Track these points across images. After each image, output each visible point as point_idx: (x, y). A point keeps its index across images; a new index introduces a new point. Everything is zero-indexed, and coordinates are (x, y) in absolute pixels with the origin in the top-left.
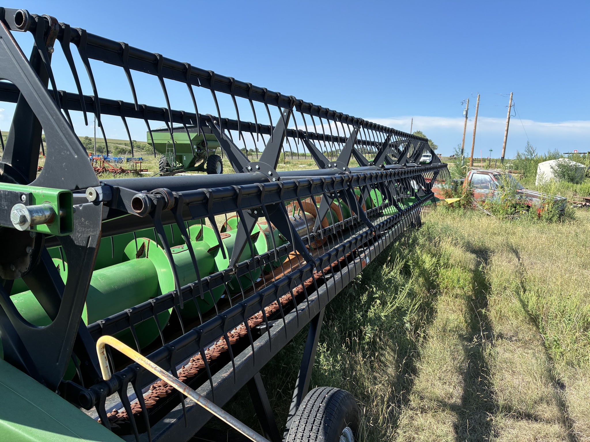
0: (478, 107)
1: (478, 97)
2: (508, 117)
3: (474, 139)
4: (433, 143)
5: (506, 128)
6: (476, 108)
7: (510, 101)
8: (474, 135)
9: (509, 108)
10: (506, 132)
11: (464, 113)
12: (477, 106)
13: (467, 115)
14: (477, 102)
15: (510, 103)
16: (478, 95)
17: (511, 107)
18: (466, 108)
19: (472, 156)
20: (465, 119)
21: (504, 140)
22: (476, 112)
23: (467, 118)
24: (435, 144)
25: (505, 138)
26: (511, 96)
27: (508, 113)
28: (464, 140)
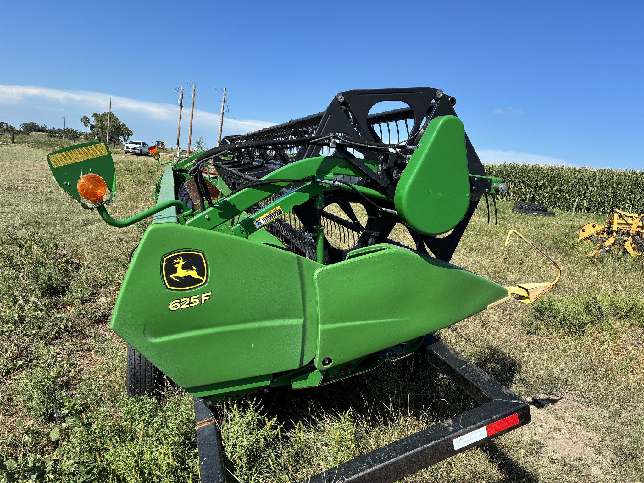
0: (194, 98)
1: (194, 87)
2: (222, 112)
3: (191, 130)
4: (127, 128)
5: (220, 123)
6: (193, 99)
7: (223, 97)
8: (191, 126)
9: (223, 103)
10: (220, 127)
11: (179, 101)
12: (193, 96)
13: (181, 104)
14: (193, 92)
15: (223, 98)
16: (194, 85)
17: (224, 102)
18: (181, 96)
19: (189, 148)
20: (180, 108)
21: (219, 135)
22: (192, 102)
23: (182, 107)
24: (129, 128)
25: (220, 132)
26: (224, 91)
27: (222, 108)
28: (179, 130)
